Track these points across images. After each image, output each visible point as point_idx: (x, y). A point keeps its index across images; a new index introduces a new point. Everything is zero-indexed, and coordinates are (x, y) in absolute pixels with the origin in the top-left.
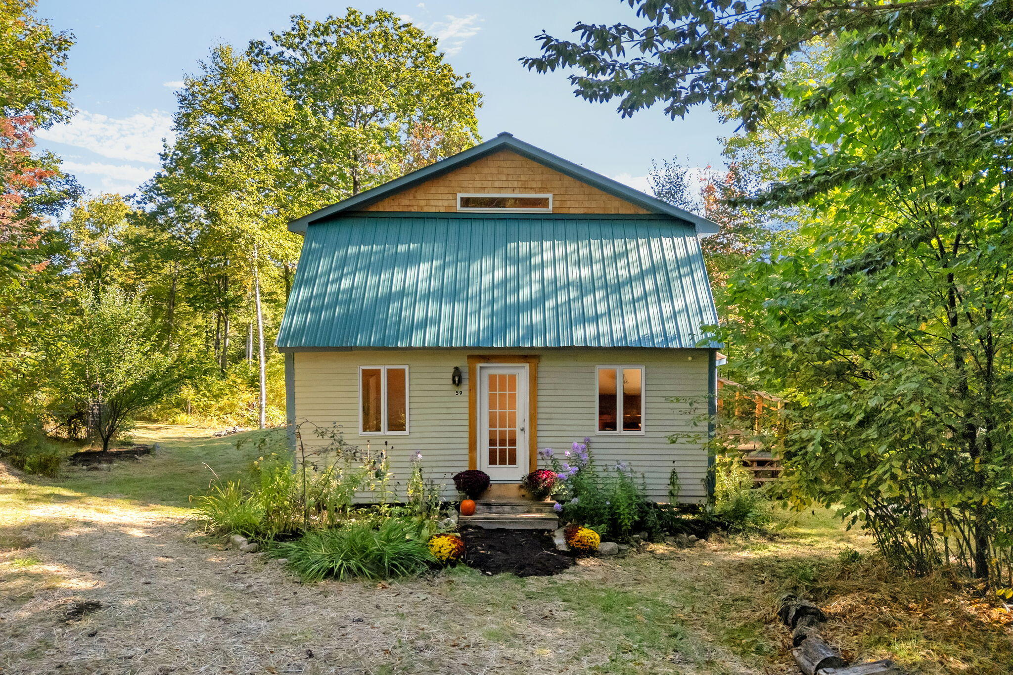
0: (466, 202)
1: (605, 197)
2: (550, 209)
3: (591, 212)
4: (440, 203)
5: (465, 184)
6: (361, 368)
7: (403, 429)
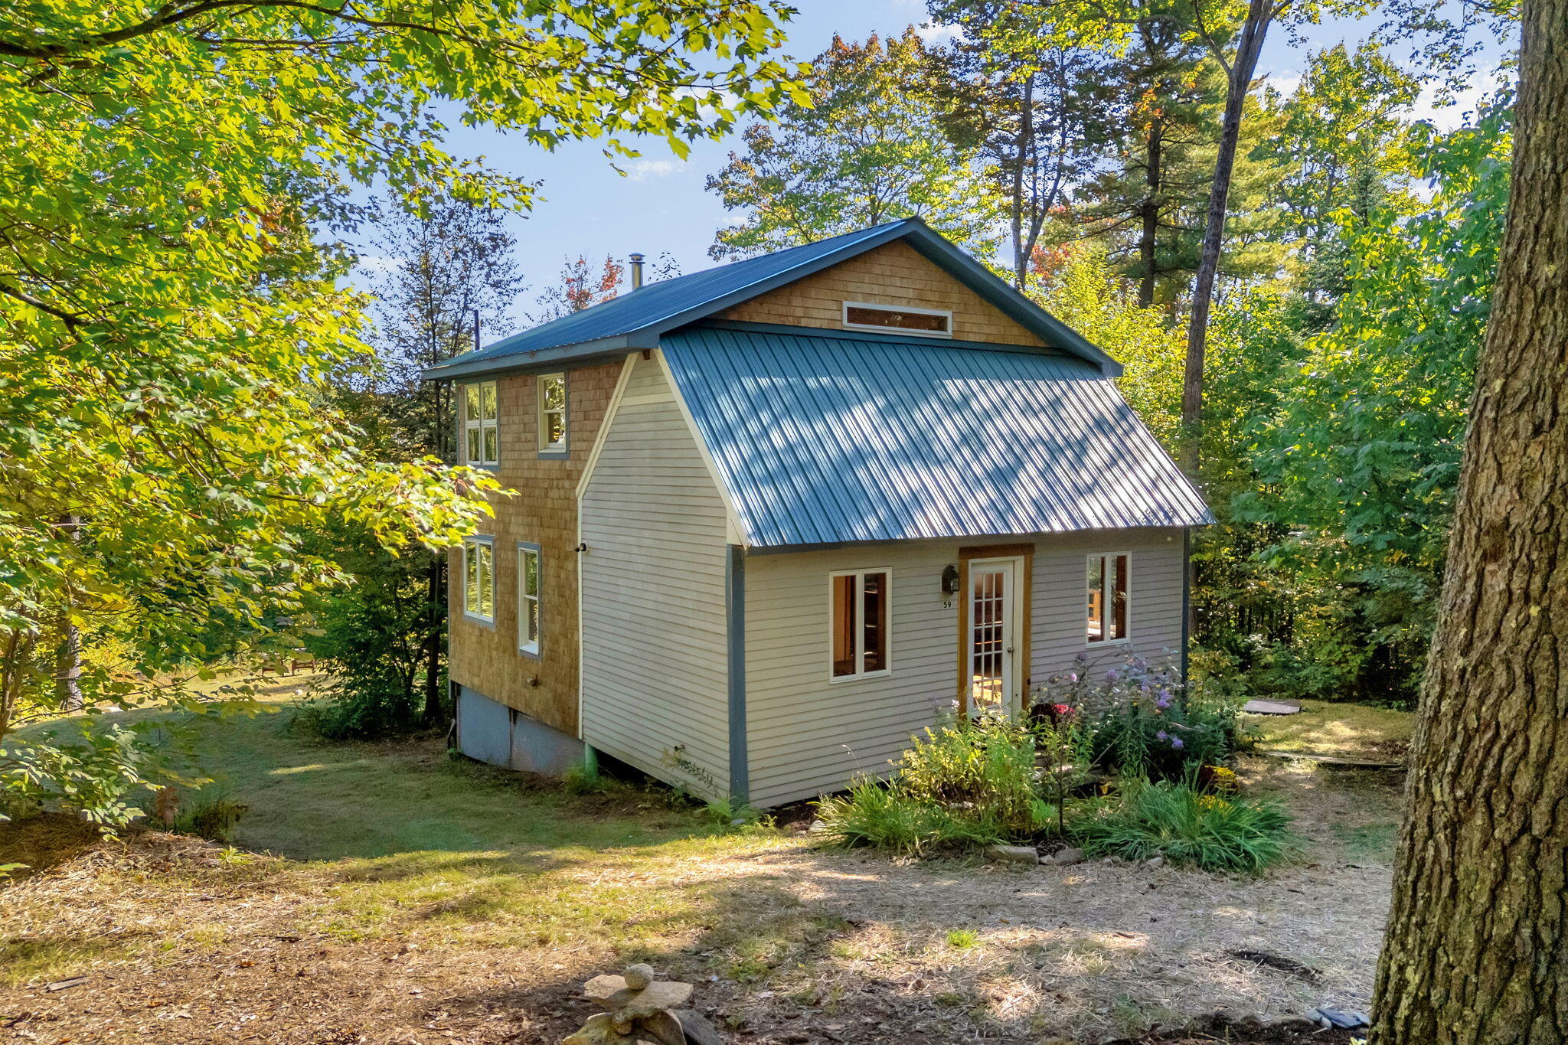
0: (855, 315)
1: (1004, 320)
2: (948, 334)
3: (990, 340)
4: (821, 314)
5: (852, 287)
6: (832, 575)
7: (884, 668)
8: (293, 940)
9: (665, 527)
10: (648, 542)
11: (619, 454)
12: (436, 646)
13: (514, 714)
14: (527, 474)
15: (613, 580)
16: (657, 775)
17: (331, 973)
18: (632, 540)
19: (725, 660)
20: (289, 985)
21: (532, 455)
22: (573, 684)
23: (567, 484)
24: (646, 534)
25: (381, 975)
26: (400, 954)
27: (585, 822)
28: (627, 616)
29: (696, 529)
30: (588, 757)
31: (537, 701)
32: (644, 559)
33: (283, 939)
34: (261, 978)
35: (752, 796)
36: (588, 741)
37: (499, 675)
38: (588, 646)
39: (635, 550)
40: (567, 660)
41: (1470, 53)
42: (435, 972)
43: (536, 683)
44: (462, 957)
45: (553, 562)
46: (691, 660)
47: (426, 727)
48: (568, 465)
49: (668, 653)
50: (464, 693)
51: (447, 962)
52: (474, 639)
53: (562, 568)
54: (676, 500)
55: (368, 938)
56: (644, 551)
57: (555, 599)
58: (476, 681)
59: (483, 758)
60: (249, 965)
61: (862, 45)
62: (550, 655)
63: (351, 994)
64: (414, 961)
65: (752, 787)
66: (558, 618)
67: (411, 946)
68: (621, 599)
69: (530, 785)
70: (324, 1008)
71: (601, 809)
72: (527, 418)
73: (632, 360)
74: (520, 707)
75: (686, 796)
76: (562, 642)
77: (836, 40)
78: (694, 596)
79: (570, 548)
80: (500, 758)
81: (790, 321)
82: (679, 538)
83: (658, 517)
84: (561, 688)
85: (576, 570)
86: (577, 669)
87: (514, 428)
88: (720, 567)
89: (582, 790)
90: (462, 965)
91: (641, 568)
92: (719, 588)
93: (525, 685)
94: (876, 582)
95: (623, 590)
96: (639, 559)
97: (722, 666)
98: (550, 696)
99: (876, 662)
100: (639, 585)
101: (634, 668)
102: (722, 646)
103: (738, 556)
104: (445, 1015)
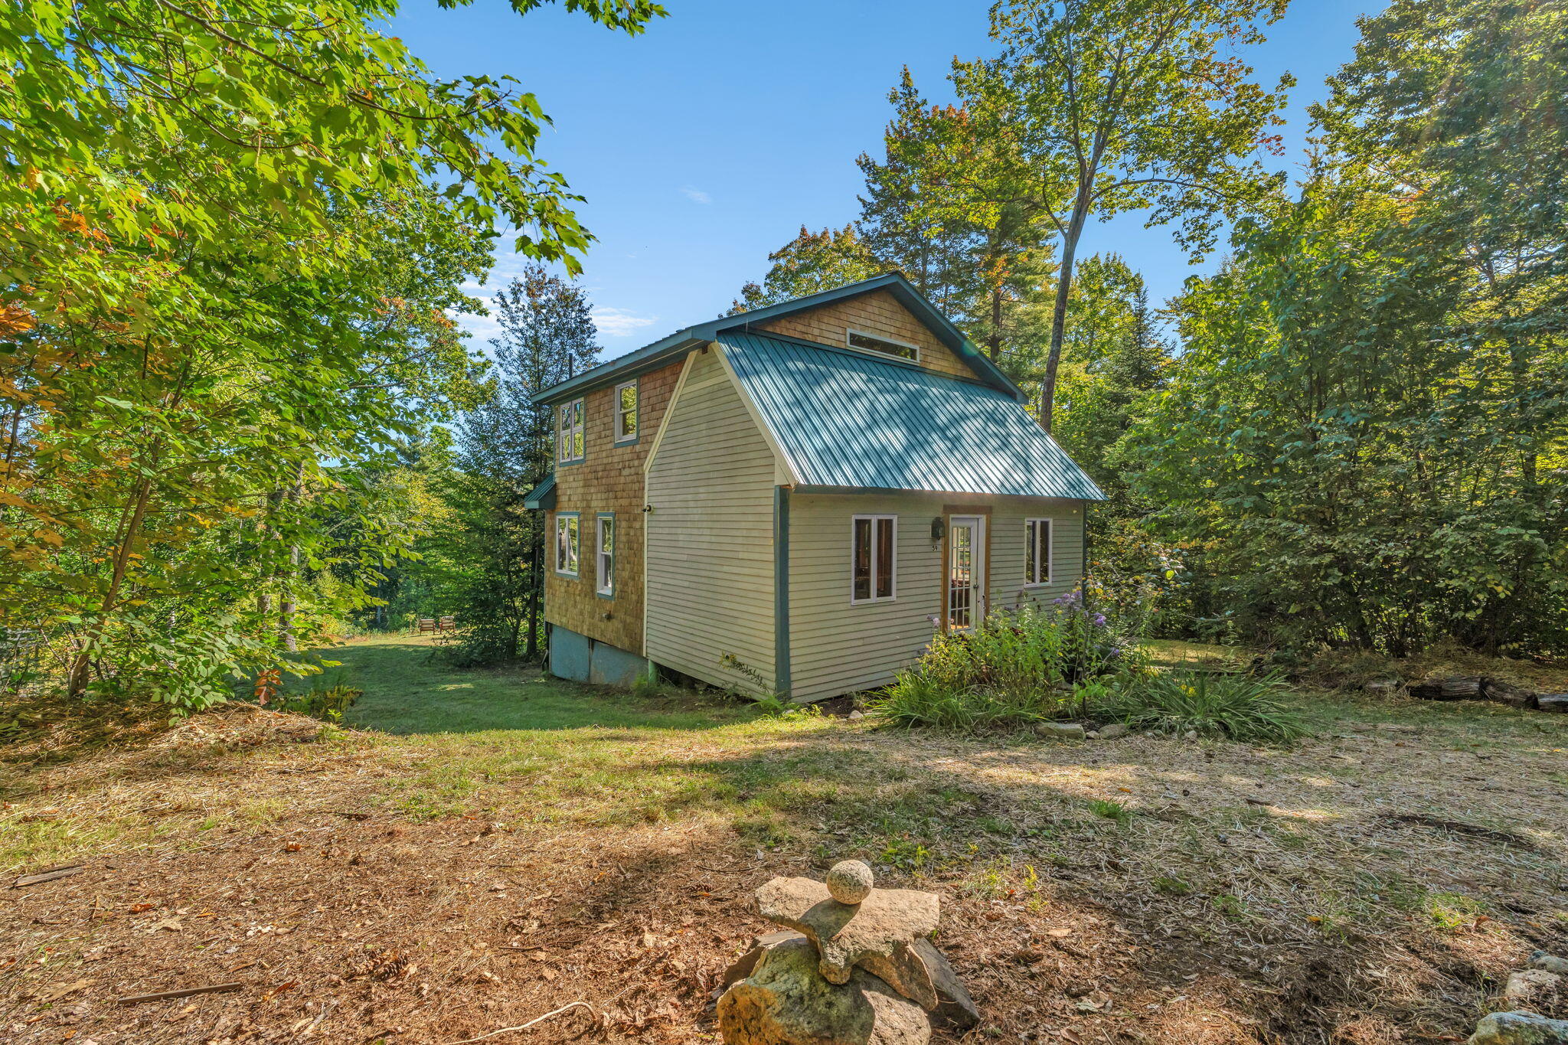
0: (856, 340)
2: (917, 362)
4: (831, 335)
5: (852, 318)
6: (854, 518)
7: (890, 594)
8: (360, 818)
9: (719, 481)
10: (702, 496)
11: (680, 432)
12: (535, 605)
13: (592, 642)
14: (605, 461)
15: (673, 531)
16: (709, 680)
17: (393, 860)
18: (690, 497)
19: (772, 582)
20: (336, 877)
21: (610, 446)
22: (639, 616)
23: (636, 463)
24: (701, 490)
25: (456, 864)
26: (483, 834)
27: (655, 715)
28: (685, 557)
29: (745, 479)
30: (650, 667)
31: (610, 631)
32: (700, 511)
33: (350, 817)
34: (304, 867)
35: (794, 693)
36: (651, 658)
37: (581, 613)
38: (652, 585)
39: (692, 504)
40: (634, 597)
41: (1213, 229)
42: (524, 860)
43: (609, 617)
44: (556, 839)
45: (624, 524)
46: (740, 585)
47: (527, 661)
48: (638, 448)
49: (719, 583)
50: (555, 630)
51: (539, 846)
52: (563, 589)
53: (630, 527)
54: (729, 458)
55: (450, 814)
56: (700, 504)
57: (625, 552)
58: (564, 620)
59: (568, 676)
60: (296, 849)
61: (819, 235)
62: (620, 595)
63: (412, 891)
64: (500, 843)
65: (794, 685)
66: (628, 566)
67: (498, 825)
68: (681, 544)
69: (607, 692)
70: (371, 912)
71: (667, 706)
72: (606, 420)
73: (693, 356)
74: (597, 637)
75: (737, 695)
76: (631, 583)
77: (803, 230)
78: (745, 533)
79: (639, 511)
80: (581, 676)
81: (810, 338)
82: (730, 488)
83: (711, 475)
84: (629, 619)
85: (642, 528)
86: (642, 603)
87: (596, 429)
88: (769, 505)
89: (648, 694)
90: (557, 849)
91: (697, 518)
92: (769, 524)
93: (601, 620)
94: (885, 527)
95: (681, 538)
96: (695, 511)
97: (770, 587)
98: (620, 626)
99: (885, 590)
100: (695, 532)
101: (691, 598)
102: (770, 571)
103: (784, 494)
104: (536, 924)
